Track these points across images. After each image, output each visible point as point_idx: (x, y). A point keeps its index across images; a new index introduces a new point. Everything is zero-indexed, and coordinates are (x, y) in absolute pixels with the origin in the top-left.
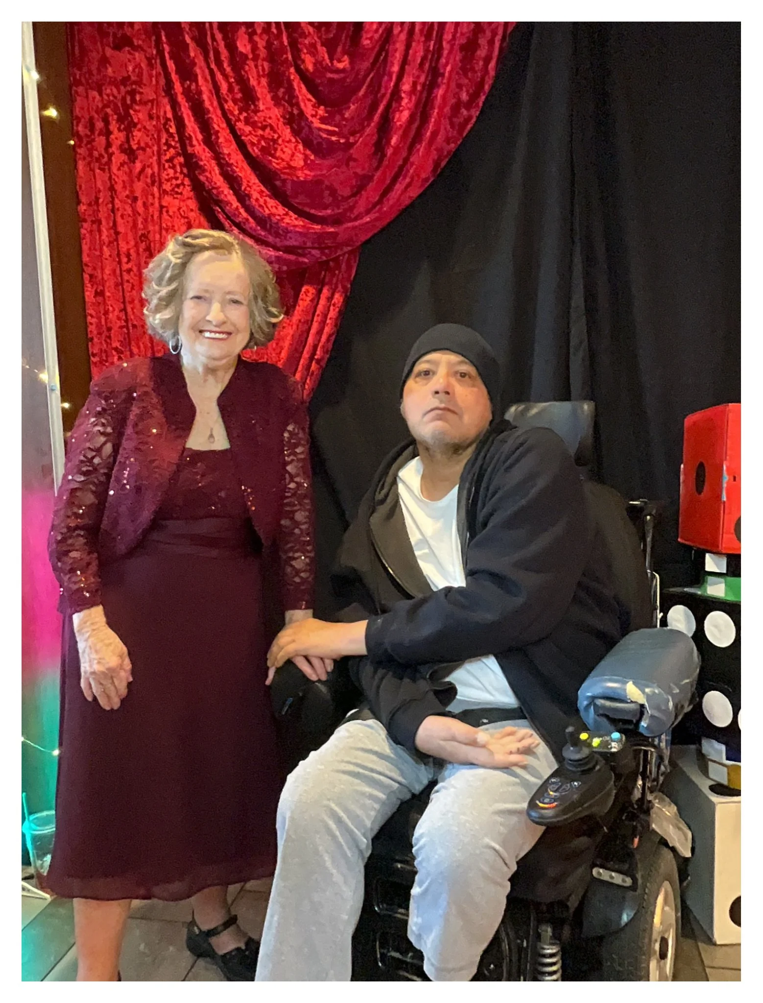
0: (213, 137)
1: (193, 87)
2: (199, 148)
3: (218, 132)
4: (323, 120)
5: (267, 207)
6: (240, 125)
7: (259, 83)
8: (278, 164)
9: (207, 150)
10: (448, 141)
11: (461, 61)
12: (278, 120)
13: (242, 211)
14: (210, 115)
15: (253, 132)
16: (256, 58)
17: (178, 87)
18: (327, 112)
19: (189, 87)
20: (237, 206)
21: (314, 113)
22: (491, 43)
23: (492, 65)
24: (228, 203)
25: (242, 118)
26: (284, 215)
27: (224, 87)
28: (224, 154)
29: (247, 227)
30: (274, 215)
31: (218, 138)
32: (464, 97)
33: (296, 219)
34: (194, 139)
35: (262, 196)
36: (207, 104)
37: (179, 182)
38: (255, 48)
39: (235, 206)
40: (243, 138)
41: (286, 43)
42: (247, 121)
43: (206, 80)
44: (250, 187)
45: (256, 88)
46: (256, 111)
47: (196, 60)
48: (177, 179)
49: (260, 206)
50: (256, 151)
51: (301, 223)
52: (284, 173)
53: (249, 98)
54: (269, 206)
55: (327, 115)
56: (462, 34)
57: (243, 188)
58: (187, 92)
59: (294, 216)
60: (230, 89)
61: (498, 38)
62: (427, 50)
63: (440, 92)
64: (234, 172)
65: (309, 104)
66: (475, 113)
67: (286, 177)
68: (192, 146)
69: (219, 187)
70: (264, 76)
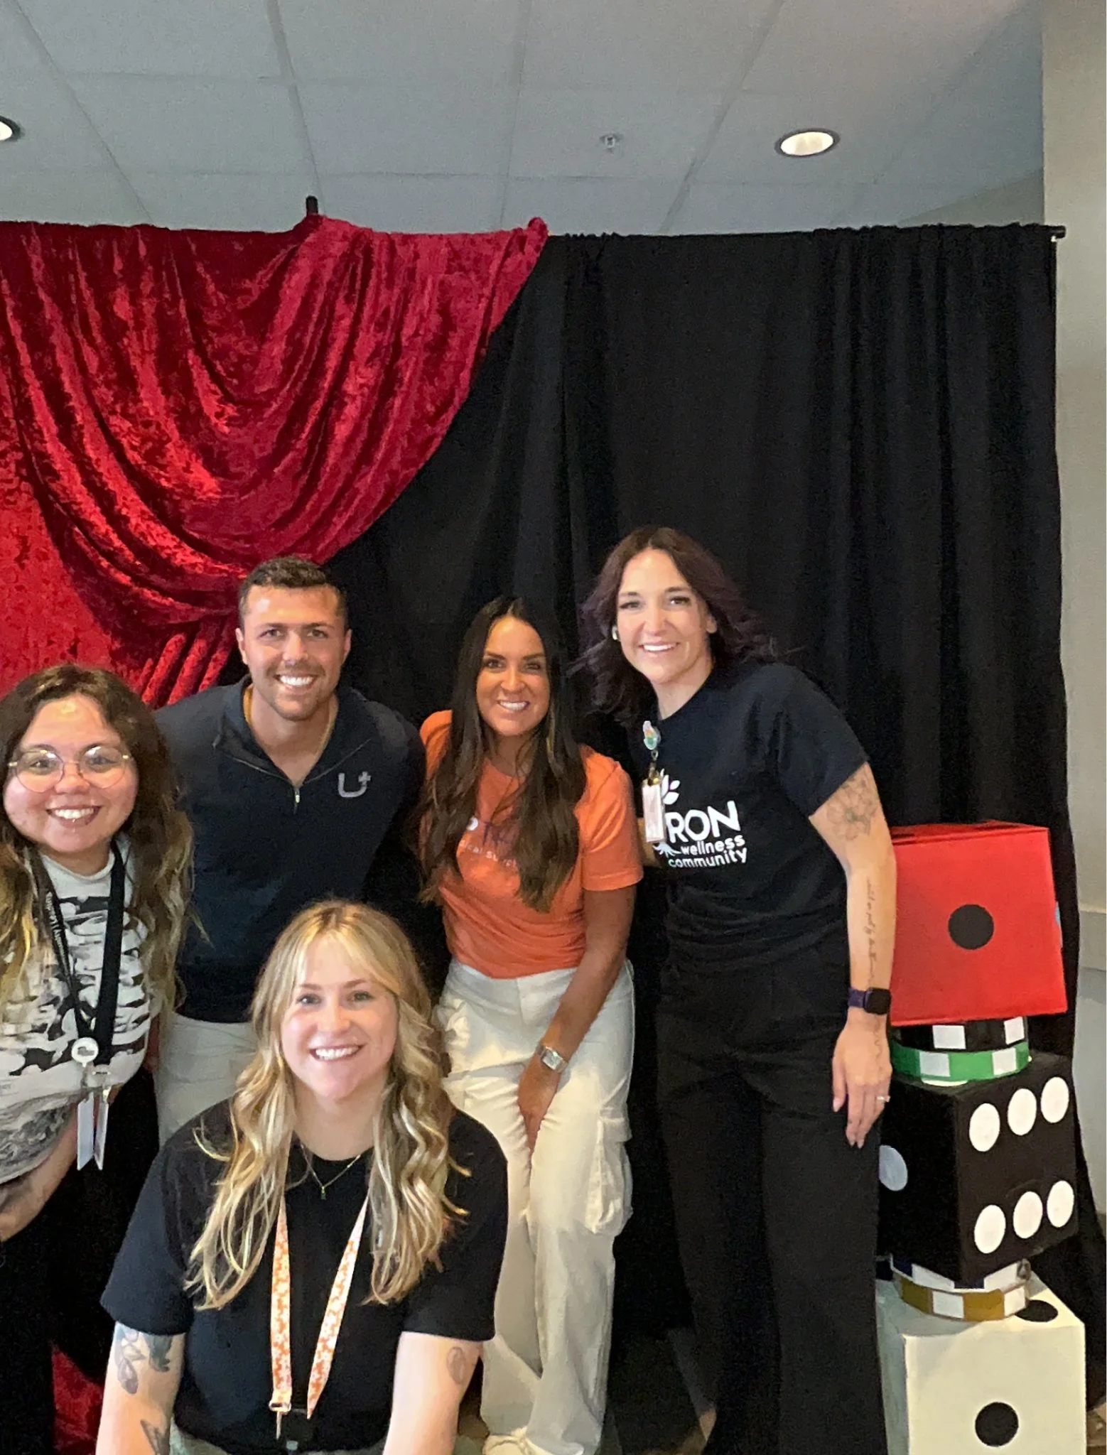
0: (75, 433)
1: (48, 360)
2: (52, 447)
3: (82, 427)
4: (231, 422)
5: (152, 536)
6: (114, 420)
7: (142, 363)
8: (168, 480)
9: (64, 448)
10: (405, 463)
11: (426, 363)
12: (167, 415)
13: (114, 536)
14: (71, 404)
15: (133, 430)
16: (139, 326)
17: (25, 359)
18: (238, 411)
19: (41, 359)
20: (107, 530)
21: (219, 410)
22: (465, 343)
23: (465, 375)
24: (92, 525)
25: (118, 408)
26: (175, 547)
27: (93, 363)
28: (90, 459)
29: (121, 560)
30: (163, 548)
31: (81, 436)
32: (430, 408)
33: (193, 554)
34: (45, 430)
35: (143, 519)
36: (68, 388)
37: (13, 486)
38: (138, 314)
39: (103, 530)
40: (118, 438)
41: (184, 316)
42: (125, 415)
43: (65, 352)
44: (127, 507)
45: (139, 369)
46: (137, 400)
47: (53, 324)
48: (10, 481)
49: (142, 534)
50: (137, 457)
51: (200, 560)
52: (177, 494)
53: (127, 383)
54: (154, 533)
55: (236, 414)
56: (429, 330)
57: (117, 507)
58: (37, 366)
59: (189, 549)
60: (102, 367)
61: (474, 343)
62: (379, 344)
63: (398, 402)
64: (105, 484)
65: (213, 400)
66: (441, 429)
67: (179, 498)
68: (43, 441)
69: (80, 503)
70: (150, 352)
